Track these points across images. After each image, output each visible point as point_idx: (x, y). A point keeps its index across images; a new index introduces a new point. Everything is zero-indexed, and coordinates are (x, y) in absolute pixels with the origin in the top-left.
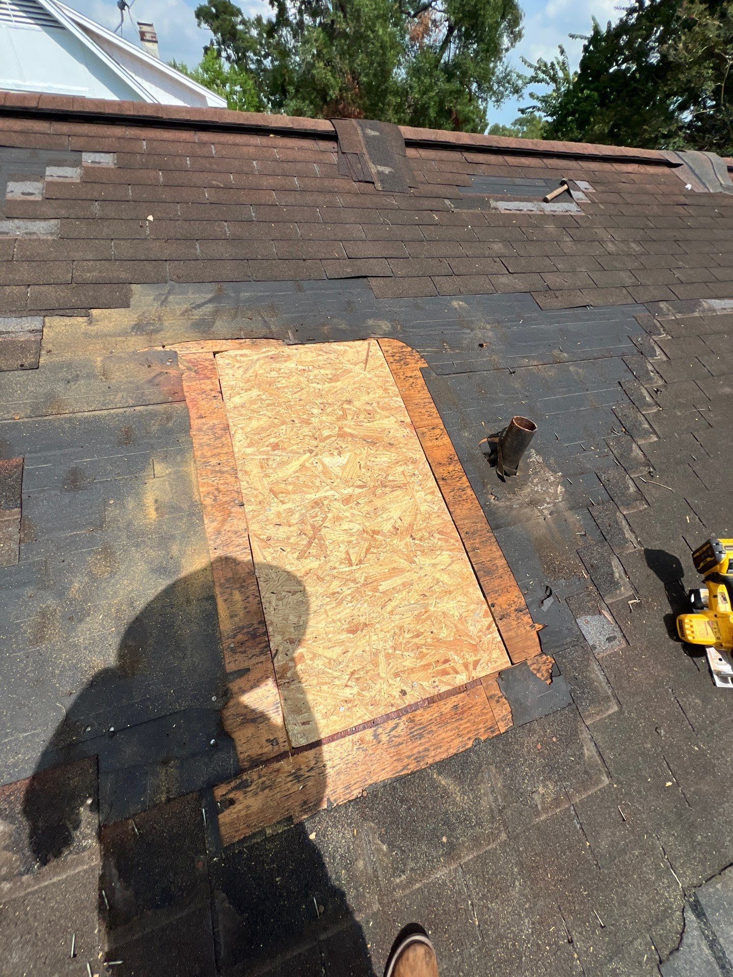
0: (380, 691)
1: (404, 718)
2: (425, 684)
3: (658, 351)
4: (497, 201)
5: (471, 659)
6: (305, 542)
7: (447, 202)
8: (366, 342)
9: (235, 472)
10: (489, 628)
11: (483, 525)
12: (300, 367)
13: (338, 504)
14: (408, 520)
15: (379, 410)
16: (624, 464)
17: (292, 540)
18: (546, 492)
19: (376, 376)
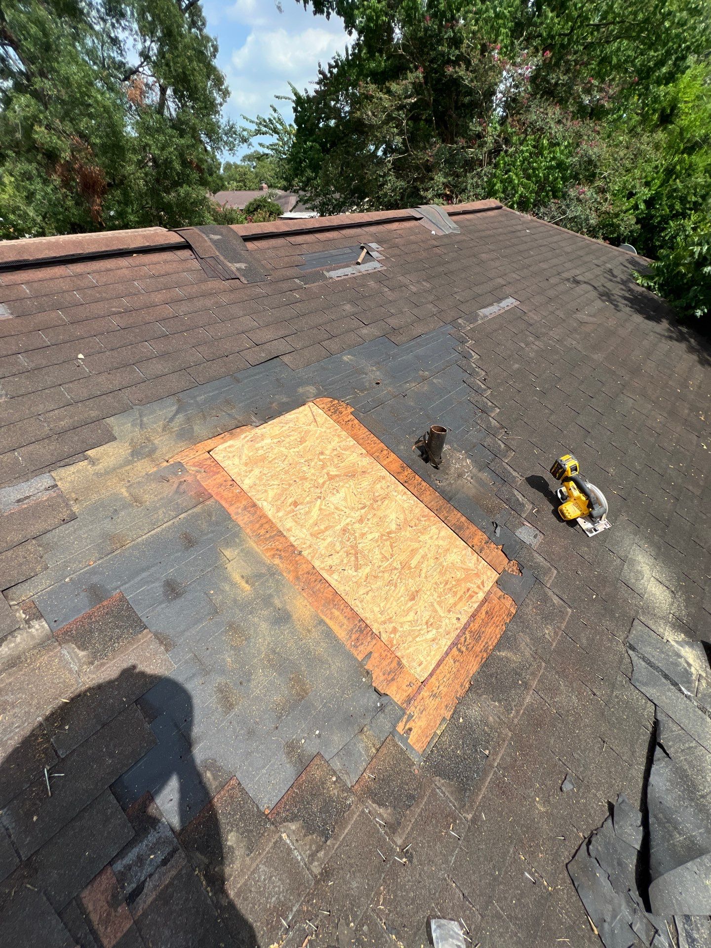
0: (446, 625)
1: (467, 632)
2: (465, 608)
3: (473, 354)
4: (328, 271)
5: (479, 582)
6: (353, 559)
7: (297, 281)
8: (306, 406)
9: (280, 533)
10: (478, 560)
11: (441, 502)
12: (275, 441)
13: (357, 526)
14: (402, 517)
15: (343, 452)
16: (490, 432)
17: (345, 561)
18: (463, 466)
19: (328, 428)
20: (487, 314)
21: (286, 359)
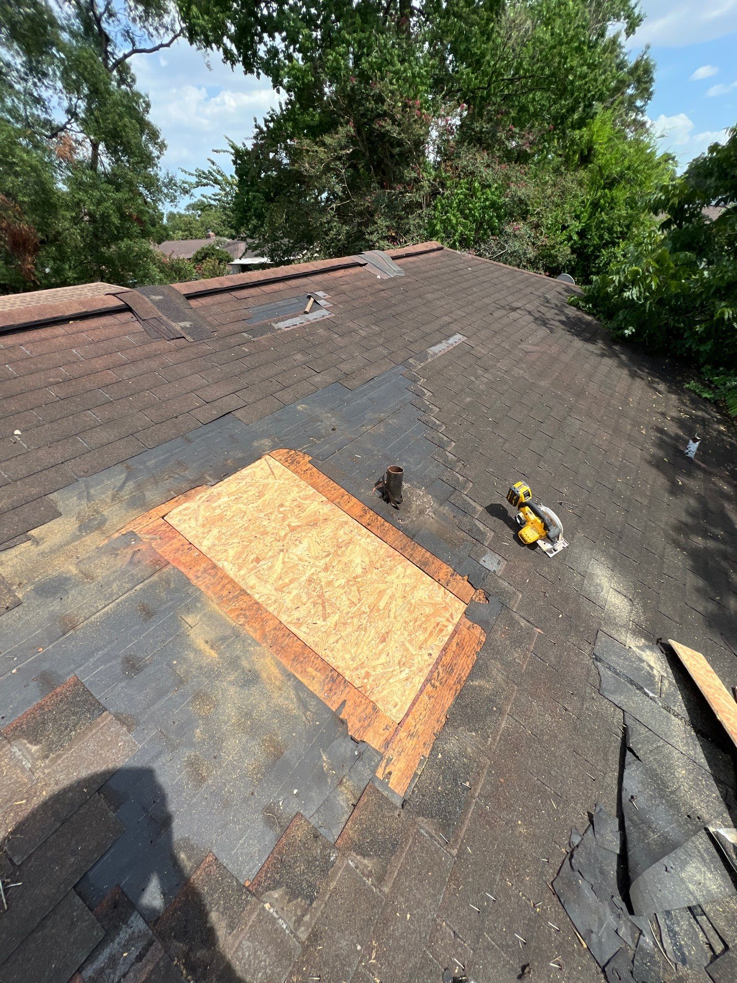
0: (419, 662)
1: (439, 667)
2: (436, 643)
3: (426, 391)
4: (276, 323)
5: (448, 615)
6: (320, 608)
7: (245, 335)
8: (263, 459)
9: (243, 592)
10: (445, 594)
11: (406, 540)
12: (233, 498)
13: (322, 574)
14: (367, 560)
15: (304, 502)
16: (449, 466)
17: (313, 612)
18: (424, 502)
19: (286, 479)
20: (437, 351)
21: (238, 414)
